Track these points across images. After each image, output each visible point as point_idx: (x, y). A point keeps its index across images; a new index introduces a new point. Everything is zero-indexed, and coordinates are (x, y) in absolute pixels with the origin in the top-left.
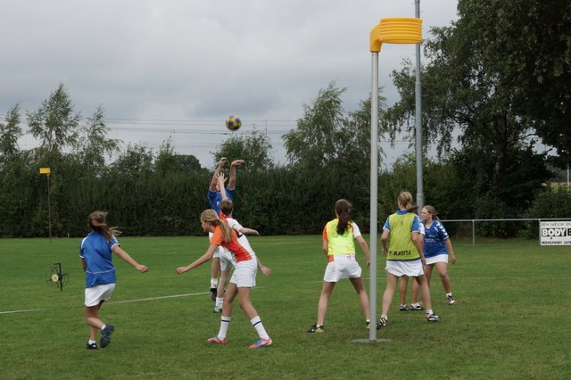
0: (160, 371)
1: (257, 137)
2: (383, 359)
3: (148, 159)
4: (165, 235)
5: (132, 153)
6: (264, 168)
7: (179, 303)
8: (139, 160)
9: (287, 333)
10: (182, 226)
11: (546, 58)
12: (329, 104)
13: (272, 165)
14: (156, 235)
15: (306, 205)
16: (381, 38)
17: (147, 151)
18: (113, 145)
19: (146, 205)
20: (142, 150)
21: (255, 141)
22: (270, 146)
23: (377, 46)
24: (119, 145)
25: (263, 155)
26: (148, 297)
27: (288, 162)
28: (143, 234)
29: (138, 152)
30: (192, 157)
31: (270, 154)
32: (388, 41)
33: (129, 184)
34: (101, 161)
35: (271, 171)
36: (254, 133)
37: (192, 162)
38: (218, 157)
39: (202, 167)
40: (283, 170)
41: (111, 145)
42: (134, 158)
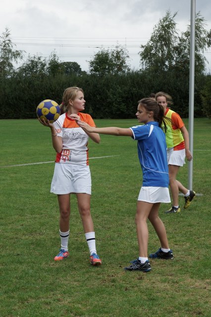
0: (42, 214)
1: (119, 50)
3: (44, 65)
5: (32, 61)
6: (124, 72)
8: (37, 65)
9: (131, 188)
12: (168, 27)
13: (129, 70)
17: (42, 60)
18: (19, 54)
20: (39, 59)
21: (118, 53)
22: (128, 57)
24: (23, 54)
25: (123, 62)
26: (38, 161)
27: (141, 68)
29: (36, 60)
30: (75, 64)
31: (128, 62)
33: (30, 83)
34: (11, 66)
35: (128, 73)
36: (117, 47)
37: (75, 67)
38: (92, 64)
39: (82, 70)
40: (137, 74)
41: (17, 54)
42: (33, 65)
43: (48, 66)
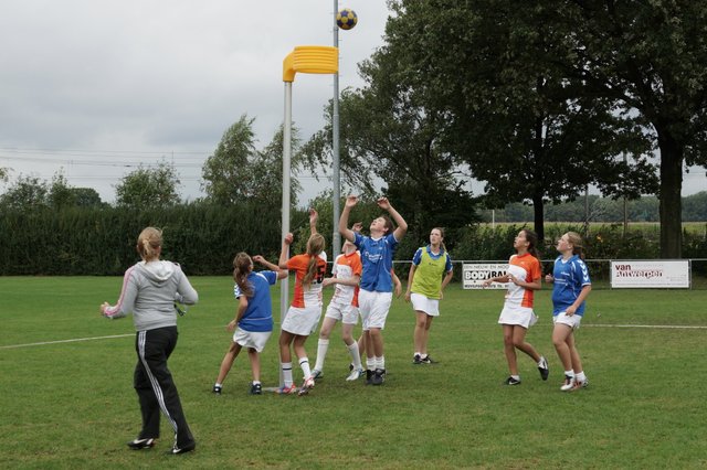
0: (50, 421)
1: (164, 170)
2: (294, 409)
3: (42, 192)
4: (60, 275)
5: (24, 186)
6: (171, 204)
7: (74, 348)
8: (31, 192)
9: (191, 380)
10: (79, 265)
11: (472, 86)
13: (179, 201)
14: (50, 275)
15: (215, 243)
16: (294, 67)
17: (39, 183)
19: (39, 240)
20: (35, 181)
21: (163, 175)
22: (178, 181)
23: (290, 76)
24: (8, 174)
25: (170, 189)
26: (39, 341)
27: (199, 197)
28: (35, 274)
29: (31, 184)
30: (91, 191)
31: (177, 190)
32: (302, 71)
33: (21, 218)
35: (177, 206)
36: (162, 165)
37: (90, 196)
38: (120, 190)
39: (103, 201)
40: (192, 205)
42: (26, 191)
43: (49, 192)
